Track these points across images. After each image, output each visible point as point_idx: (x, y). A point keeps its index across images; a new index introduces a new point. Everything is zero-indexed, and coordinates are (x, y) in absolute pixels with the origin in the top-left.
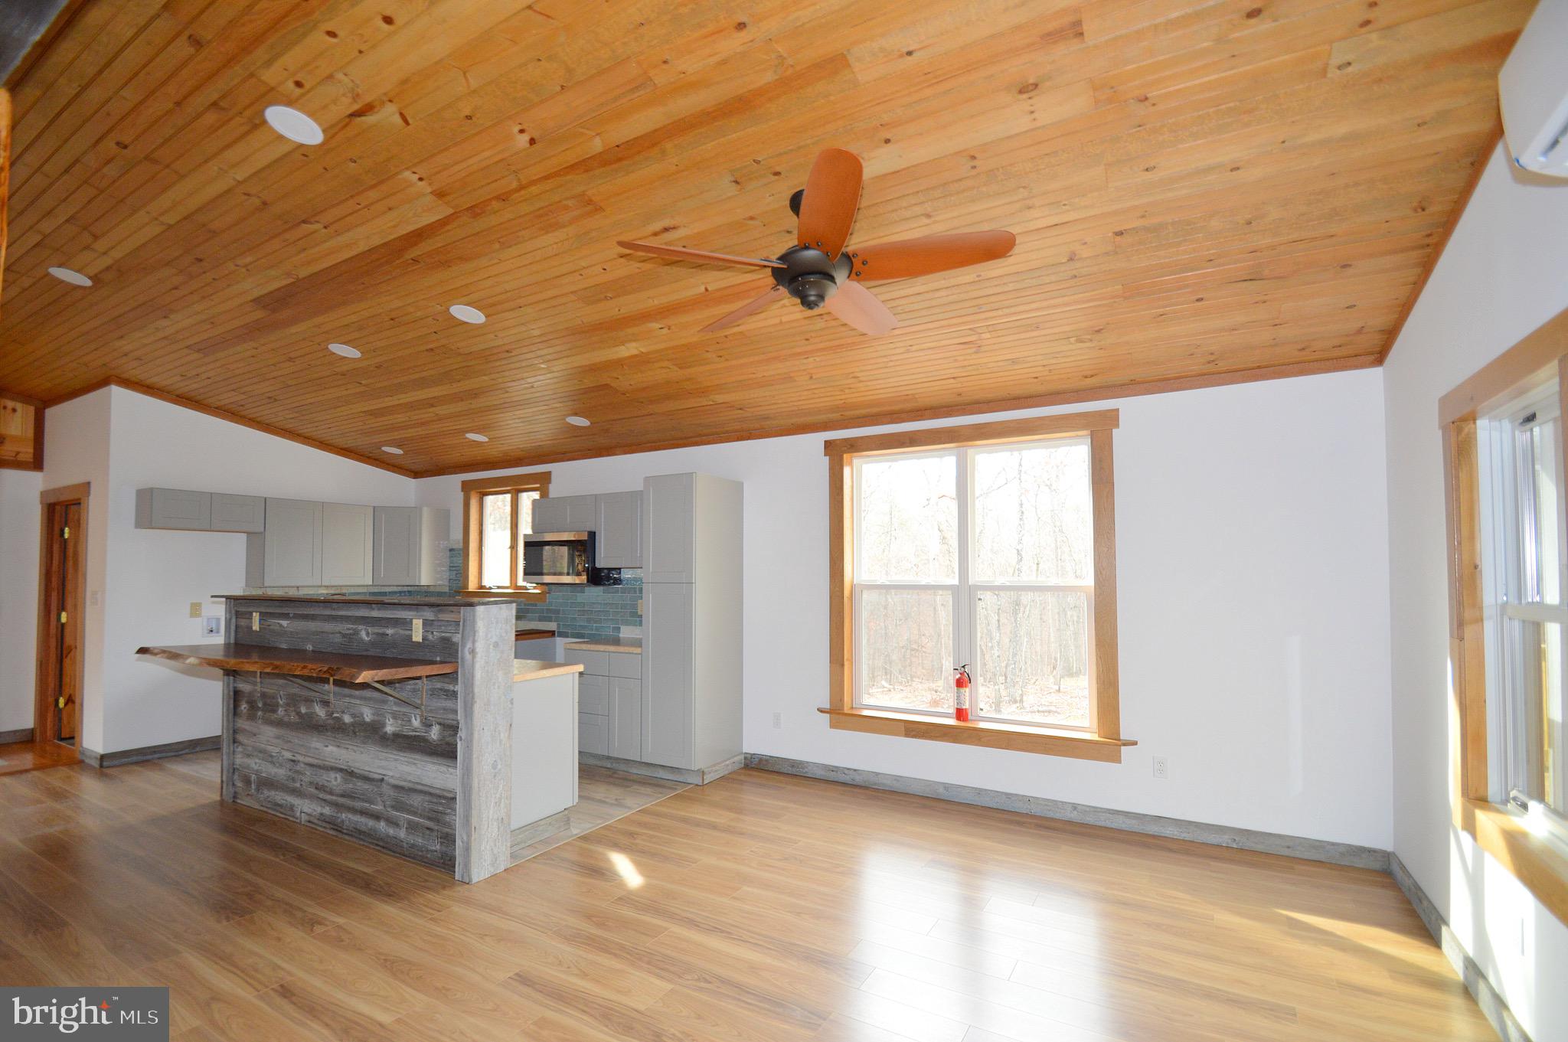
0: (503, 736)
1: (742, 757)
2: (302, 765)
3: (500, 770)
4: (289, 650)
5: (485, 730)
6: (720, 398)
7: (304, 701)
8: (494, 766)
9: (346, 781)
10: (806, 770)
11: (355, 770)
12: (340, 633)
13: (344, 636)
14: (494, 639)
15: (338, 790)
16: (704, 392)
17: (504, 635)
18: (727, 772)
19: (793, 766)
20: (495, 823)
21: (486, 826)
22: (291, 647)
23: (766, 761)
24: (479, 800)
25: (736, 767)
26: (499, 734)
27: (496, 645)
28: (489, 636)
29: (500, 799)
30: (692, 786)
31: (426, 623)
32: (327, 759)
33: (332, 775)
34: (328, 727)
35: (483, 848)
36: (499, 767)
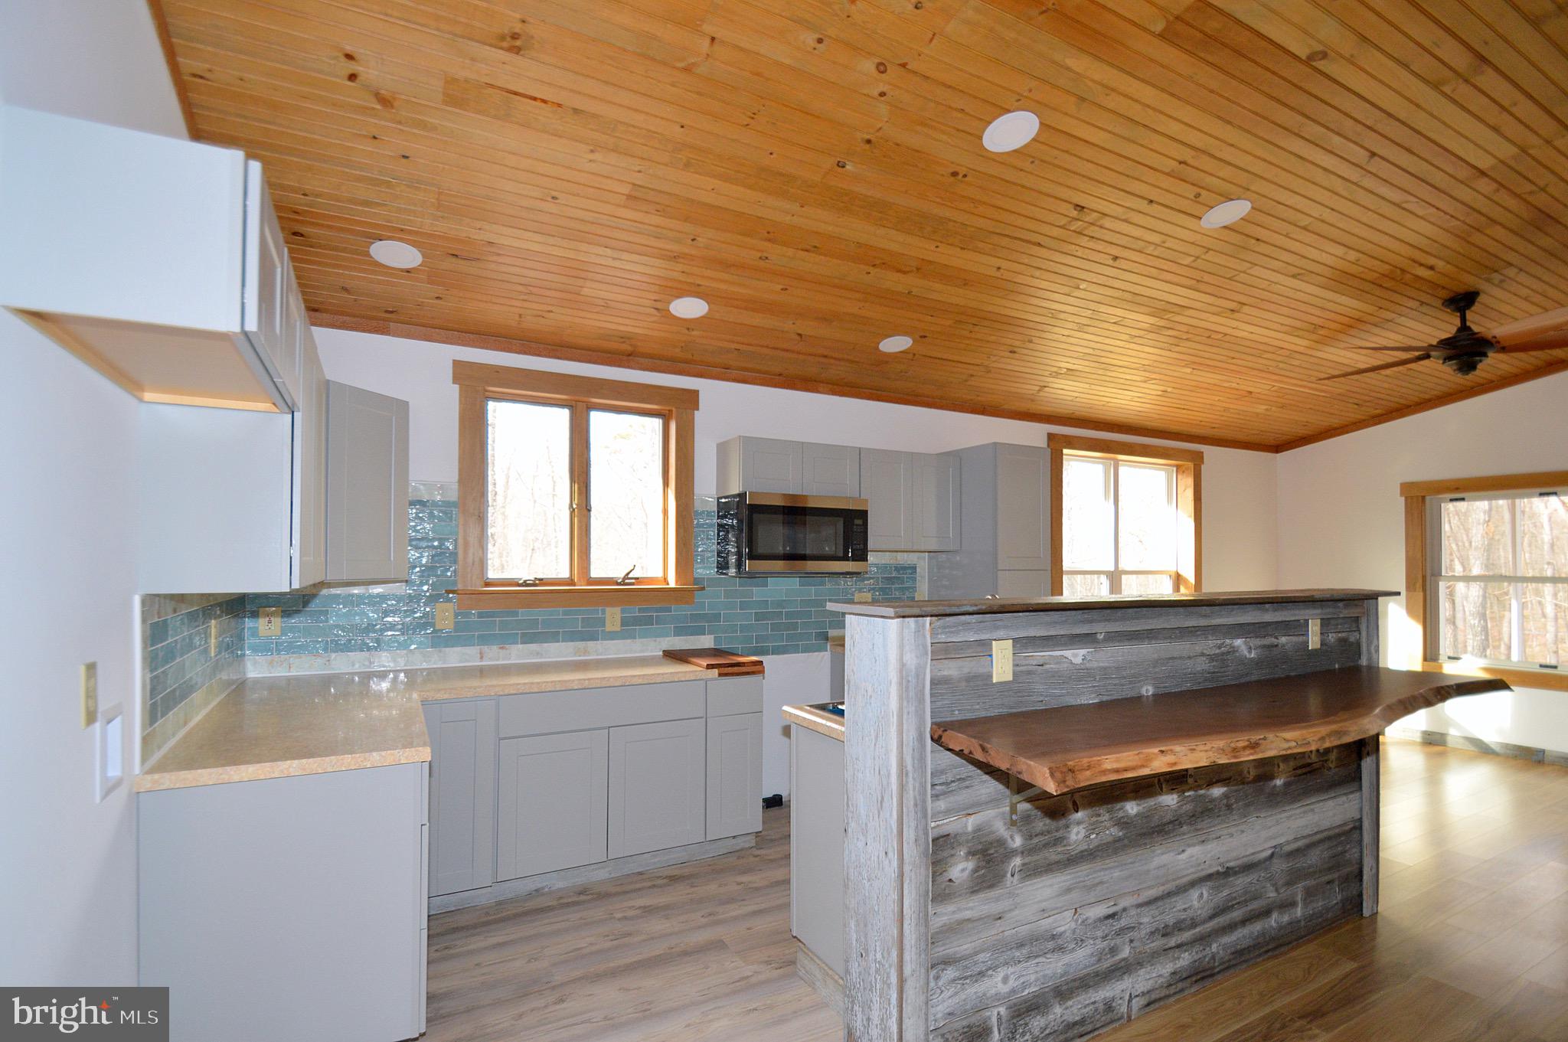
2: (1133, 912)
4: (1101, 705)
7: (1132, 792)
9: (1217, 889)
11: (1231, 864)
12: (1203, 655)
13: (1212, 658)
15: (1204, 913)
22: (1105, 698)
31: (1325, 623)
32: (1185, 873)
33: (1194, 894)
34: (1182, 820)
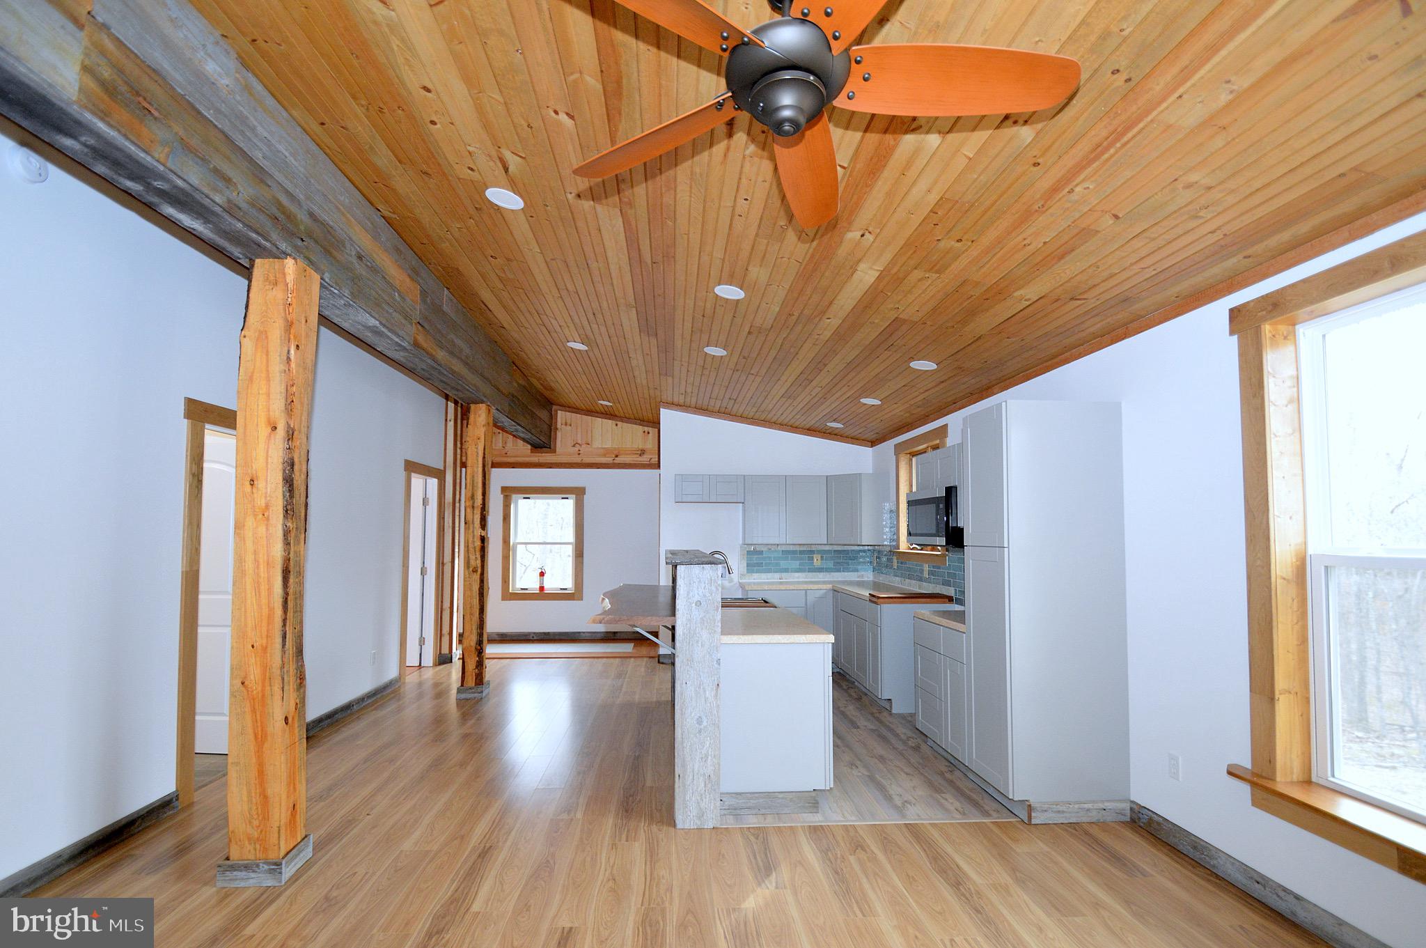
0: (709, 694)
1: (1127, 806)
3: (705, 727)
5: (688, 685)
6: (1030, 292)
8: (699, 721)
10: (1215, 862)
14: (697, 598)
16: (999, 292)
17: (708, 595)
18: (1085, 819)
19: (1195, 848)
20: (702, 778)
21: (691, 777)
23: (1159, 824)
24: (683, 750)
25: (1109, 818)
26: (705, 691)
27: (699, 603)
28: (691, 594)
29: (707, 756)
30: (1013, 820)
35: (688, 798)
36: (705, 723)
